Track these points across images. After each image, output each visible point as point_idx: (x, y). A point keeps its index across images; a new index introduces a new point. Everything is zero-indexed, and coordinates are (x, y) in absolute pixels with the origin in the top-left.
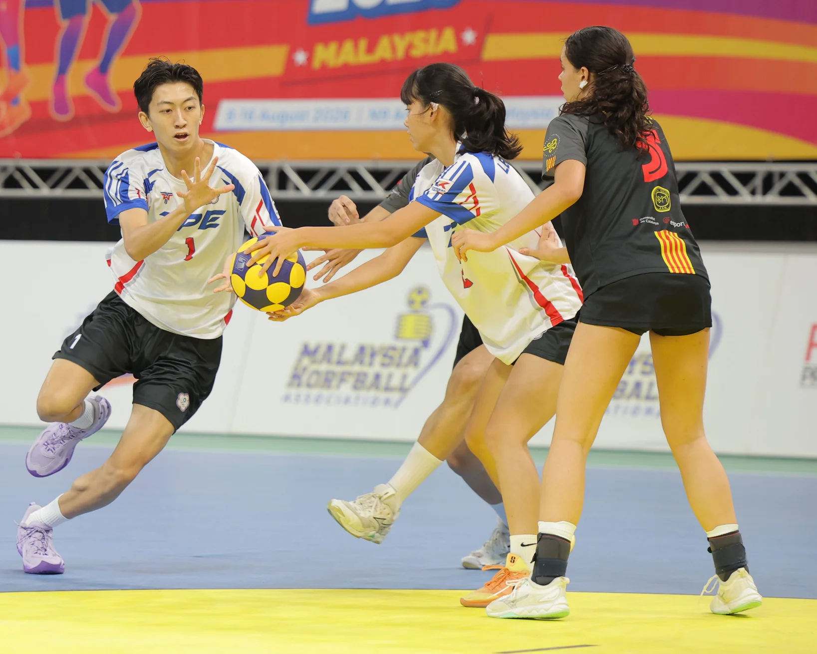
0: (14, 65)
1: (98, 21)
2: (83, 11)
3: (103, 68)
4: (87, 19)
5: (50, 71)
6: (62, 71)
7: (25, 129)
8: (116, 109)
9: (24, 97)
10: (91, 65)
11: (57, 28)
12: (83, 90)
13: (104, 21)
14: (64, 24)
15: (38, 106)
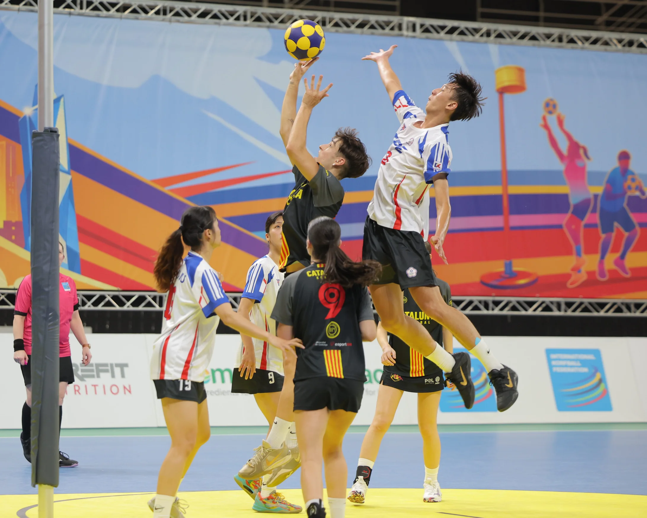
0: (578, 254)
1: (620, 236)
2: (612, 231)
3: (623, 257)
4: (614, 234)
5: (596, 258)
6: (603, 257)
7: (585, 284)
8: (628, 276)
9: (584, 269)
10: (617, 255)
11: (600, 238)
12: (613, 267)
13: (623, 235)
14: (603, 236)
15: (591, 274)
